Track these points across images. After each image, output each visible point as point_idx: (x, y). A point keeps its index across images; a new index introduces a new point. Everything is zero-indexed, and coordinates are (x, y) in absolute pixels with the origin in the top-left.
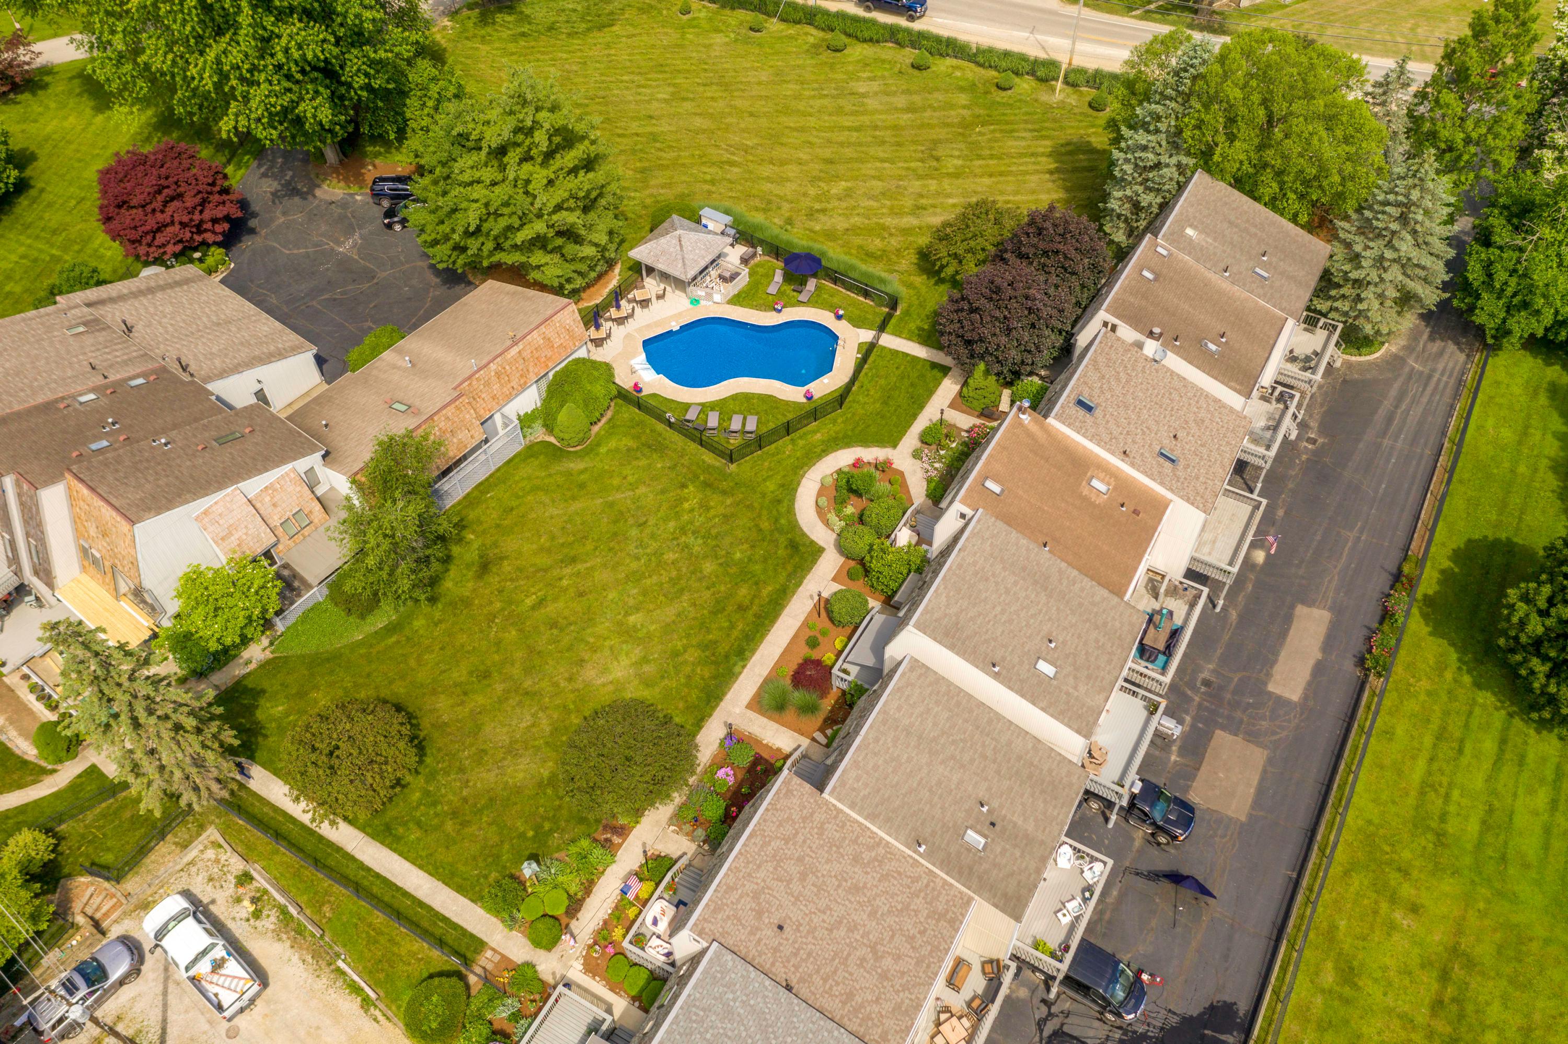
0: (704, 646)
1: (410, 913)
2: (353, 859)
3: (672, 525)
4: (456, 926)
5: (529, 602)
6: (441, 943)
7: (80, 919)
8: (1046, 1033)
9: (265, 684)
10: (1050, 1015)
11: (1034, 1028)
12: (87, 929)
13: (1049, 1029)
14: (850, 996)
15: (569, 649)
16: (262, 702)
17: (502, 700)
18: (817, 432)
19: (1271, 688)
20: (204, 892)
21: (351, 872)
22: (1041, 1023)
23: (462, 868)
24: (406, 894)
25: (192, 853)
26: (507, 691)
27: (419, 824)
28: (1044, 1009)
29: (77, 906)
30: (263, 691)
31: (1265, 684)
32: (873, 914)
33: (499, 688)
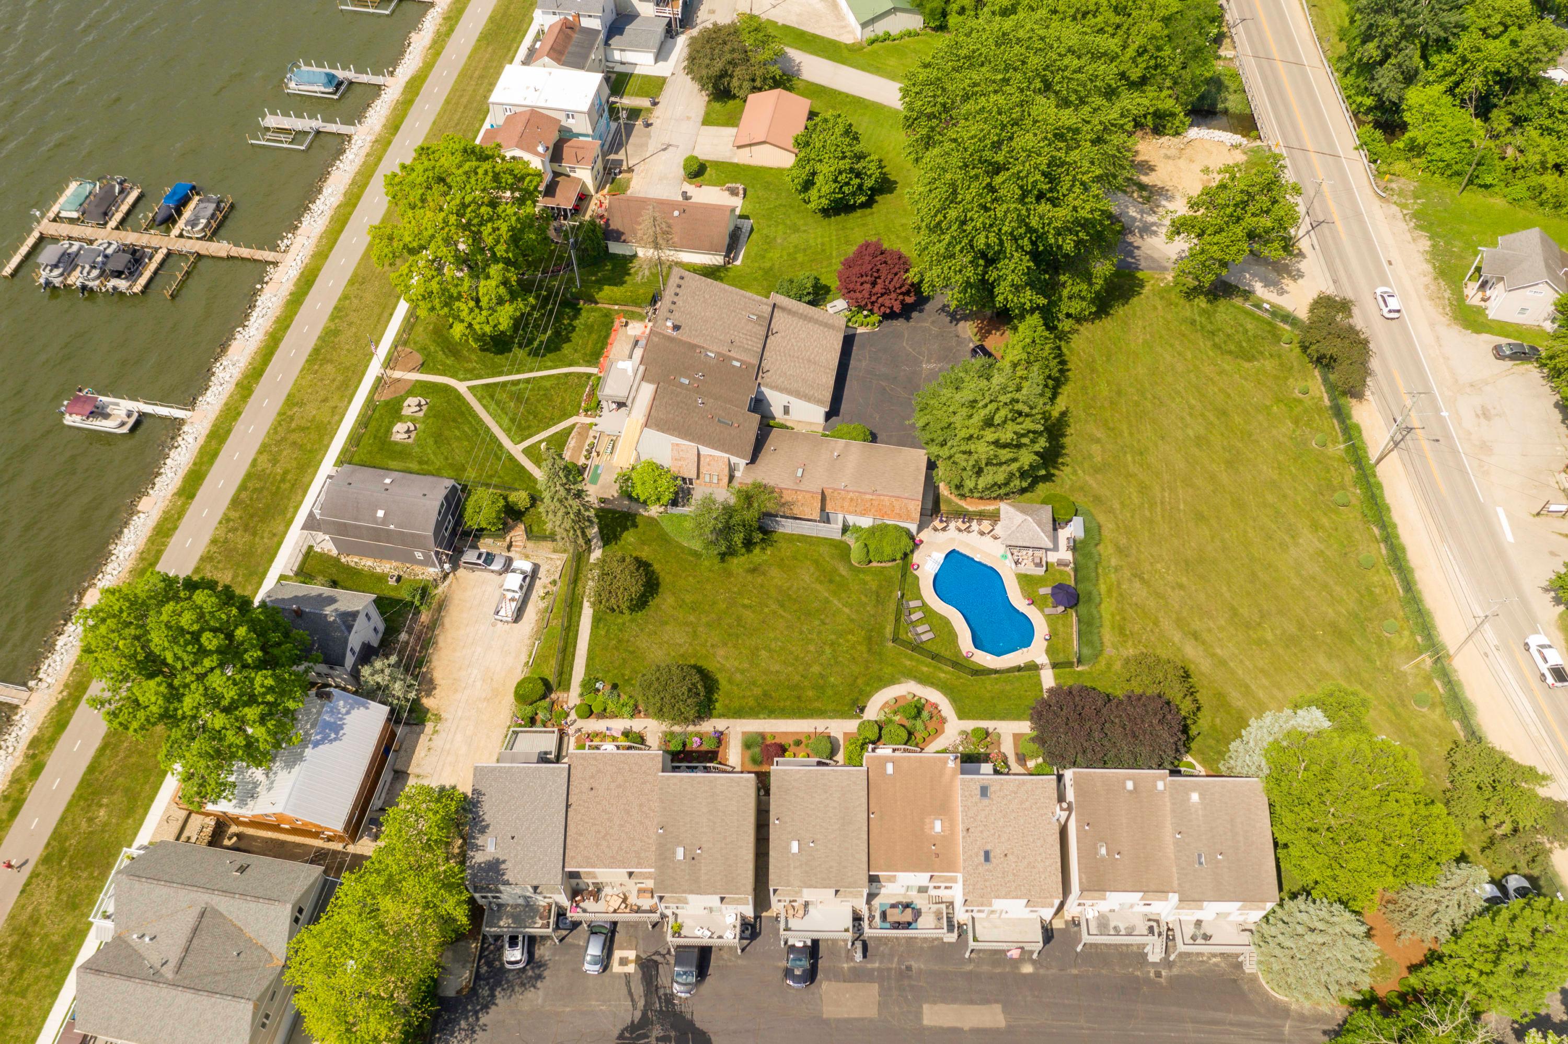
0: (765, 694)
1: (568, 653)
2: (580, 616)
3: (833, 637)
4: (571, 675)
5: (746, 602)
6: (561, 674)
7: (508, 539)
8: (654, 958)
9: (641, 526)
10: (664, 956)
11: (654, 950)
12: (506, 544)
13: (655, 958)
14: (581, 835)
15: (729, 635)
16: (632, 530)
17: (687, 624)
18: (945, 673)
19: (926, 1007)
20: (542, 573)
21: (574, 619)
22: (657, 953)
23: (597, 660)
24: (575, 647)
25: (554, 556)
26: (691, 623)
27: (608, 631)
28: (665, 952)
29: (512, 534)
30: (637, 527)
31: (927, 1002)
32: (621, 826)
33: (692, 618)
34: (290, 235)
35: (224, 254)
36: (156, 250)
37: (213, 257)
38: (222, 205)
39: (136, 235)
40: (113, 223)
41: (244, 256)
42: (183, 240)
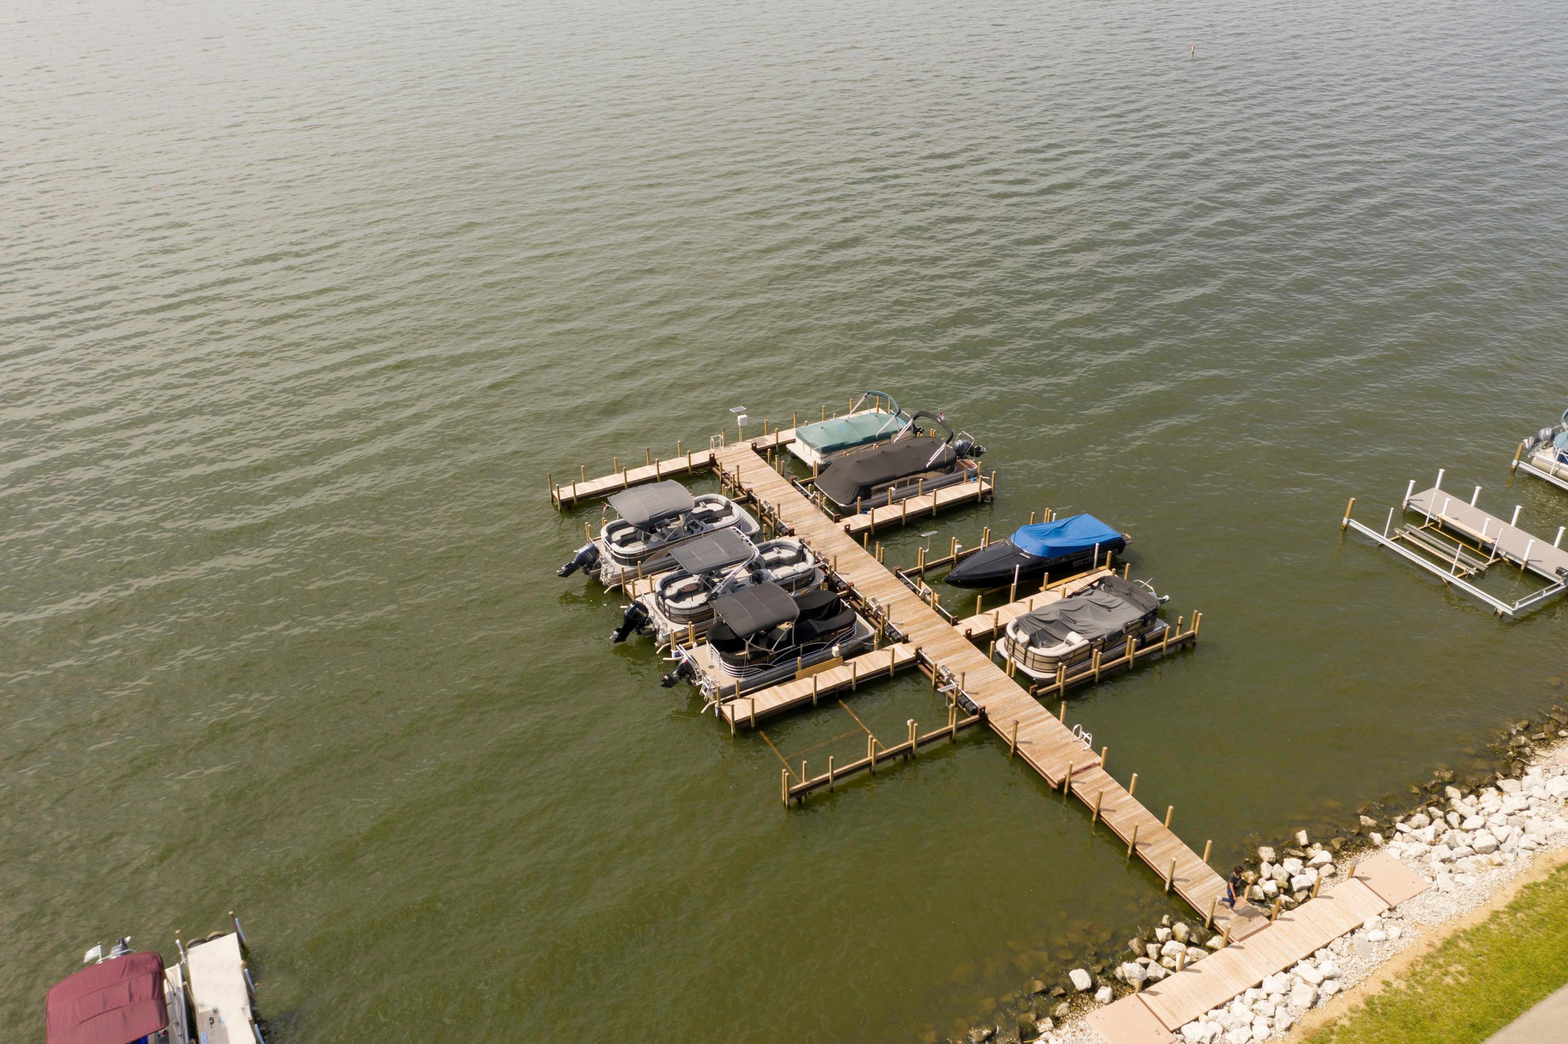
34: (1320, 854)
35: (1054, 772)
36: (888, 638)
37: (1017, 758)
38: (1160, 626)
39: (883, 573)
40: (860, 521)
41: (1114, 820)
42: (977, 655)
